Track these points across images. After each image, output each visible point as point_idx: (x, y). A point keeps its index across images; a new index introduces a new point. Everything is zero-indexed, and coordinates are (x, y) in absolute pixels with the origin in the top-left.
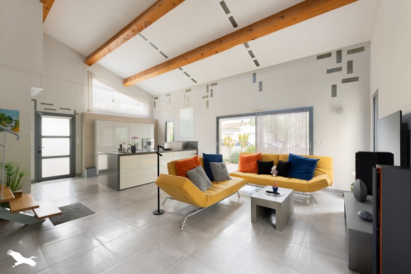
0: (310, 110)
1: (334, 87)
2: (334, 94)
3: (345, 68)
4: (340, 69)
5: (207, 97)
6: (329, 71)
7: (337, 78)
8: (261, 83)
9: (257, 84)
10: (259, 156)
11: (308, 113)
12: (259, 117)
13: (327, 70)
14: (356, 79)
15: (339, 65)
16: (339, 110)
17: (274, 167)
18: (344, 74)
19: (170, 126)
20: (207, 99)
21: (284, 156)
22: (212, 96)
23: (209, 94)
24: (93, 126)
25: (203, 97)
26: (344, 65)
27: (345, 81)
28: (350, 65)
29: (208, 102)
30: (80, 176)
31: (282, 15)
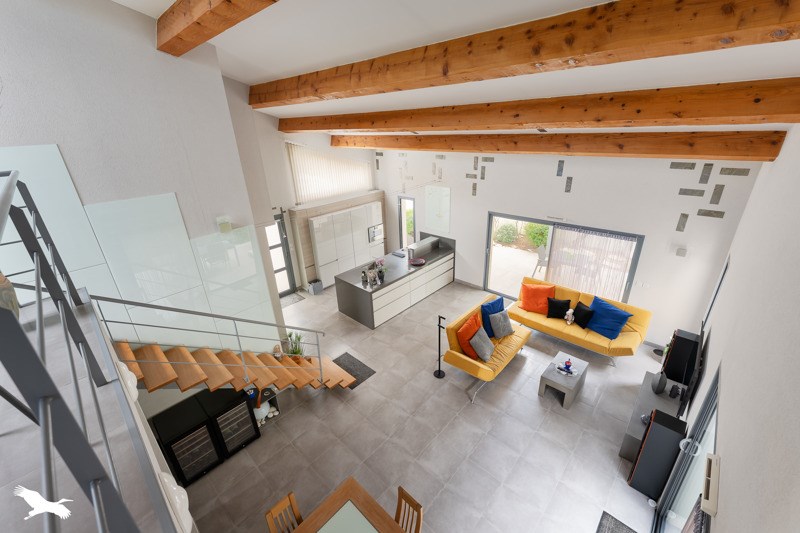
0: (640, 239)
1: (685, 216)
2: (681, 227)
3: (709, 194)
4: (701, 193)
5: (475, 176)
6: (684, 192)
7: (692, 205)
8: (570, 180)
9: (563, 180)
10: (552, 290)
11: (635, 243)
12: (559, 231)
13: (681, 190)
14: (720, 214)
15: (701, 187)
16: (681, 252)
17: (570, 311)
18: (704, 203)
19: (408, 205)
20: (474, 181)
21: (587, 297)
22: (483, 178)
23: (478, 173)
24: (308, 227)
25: (468, 176)
26: (709, 189)
27: (702, 213)
28: (719, 191)
29: (475, 186)
30: (302, 289)
31: (620, 141)
